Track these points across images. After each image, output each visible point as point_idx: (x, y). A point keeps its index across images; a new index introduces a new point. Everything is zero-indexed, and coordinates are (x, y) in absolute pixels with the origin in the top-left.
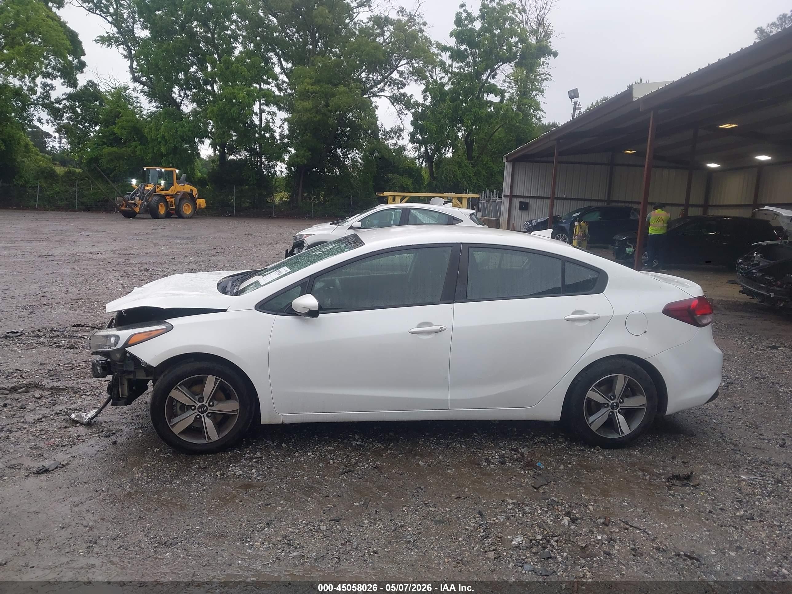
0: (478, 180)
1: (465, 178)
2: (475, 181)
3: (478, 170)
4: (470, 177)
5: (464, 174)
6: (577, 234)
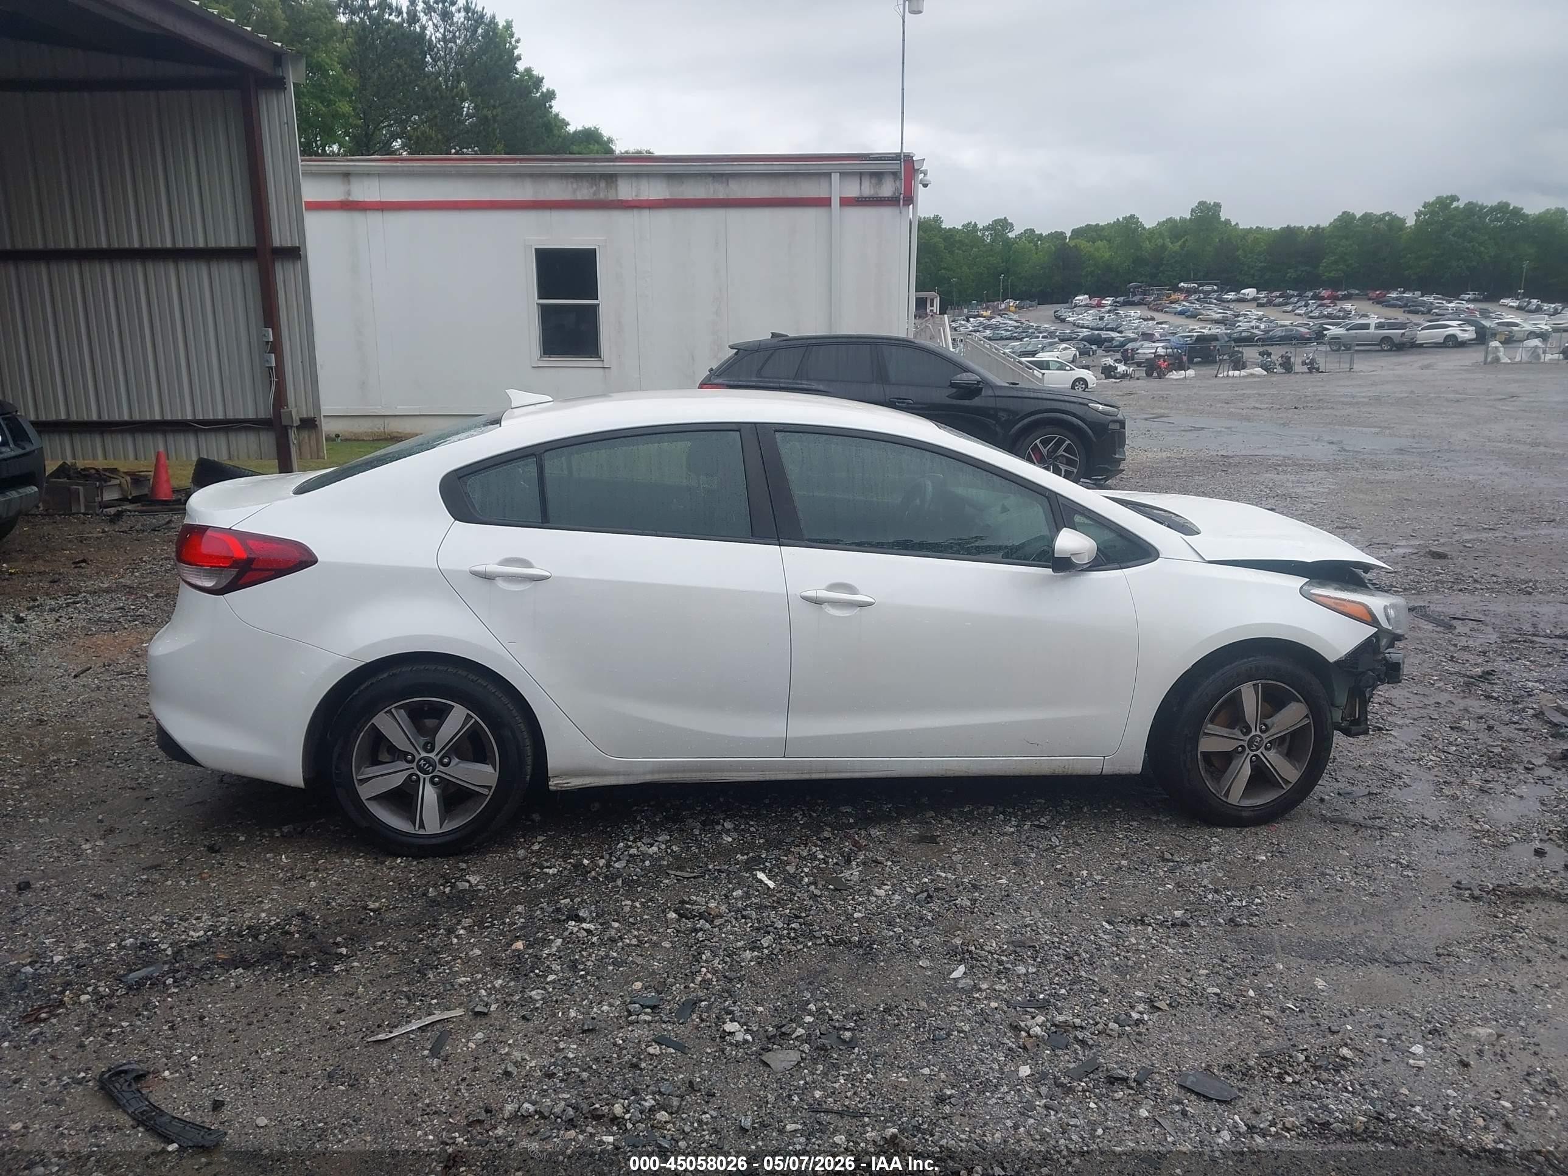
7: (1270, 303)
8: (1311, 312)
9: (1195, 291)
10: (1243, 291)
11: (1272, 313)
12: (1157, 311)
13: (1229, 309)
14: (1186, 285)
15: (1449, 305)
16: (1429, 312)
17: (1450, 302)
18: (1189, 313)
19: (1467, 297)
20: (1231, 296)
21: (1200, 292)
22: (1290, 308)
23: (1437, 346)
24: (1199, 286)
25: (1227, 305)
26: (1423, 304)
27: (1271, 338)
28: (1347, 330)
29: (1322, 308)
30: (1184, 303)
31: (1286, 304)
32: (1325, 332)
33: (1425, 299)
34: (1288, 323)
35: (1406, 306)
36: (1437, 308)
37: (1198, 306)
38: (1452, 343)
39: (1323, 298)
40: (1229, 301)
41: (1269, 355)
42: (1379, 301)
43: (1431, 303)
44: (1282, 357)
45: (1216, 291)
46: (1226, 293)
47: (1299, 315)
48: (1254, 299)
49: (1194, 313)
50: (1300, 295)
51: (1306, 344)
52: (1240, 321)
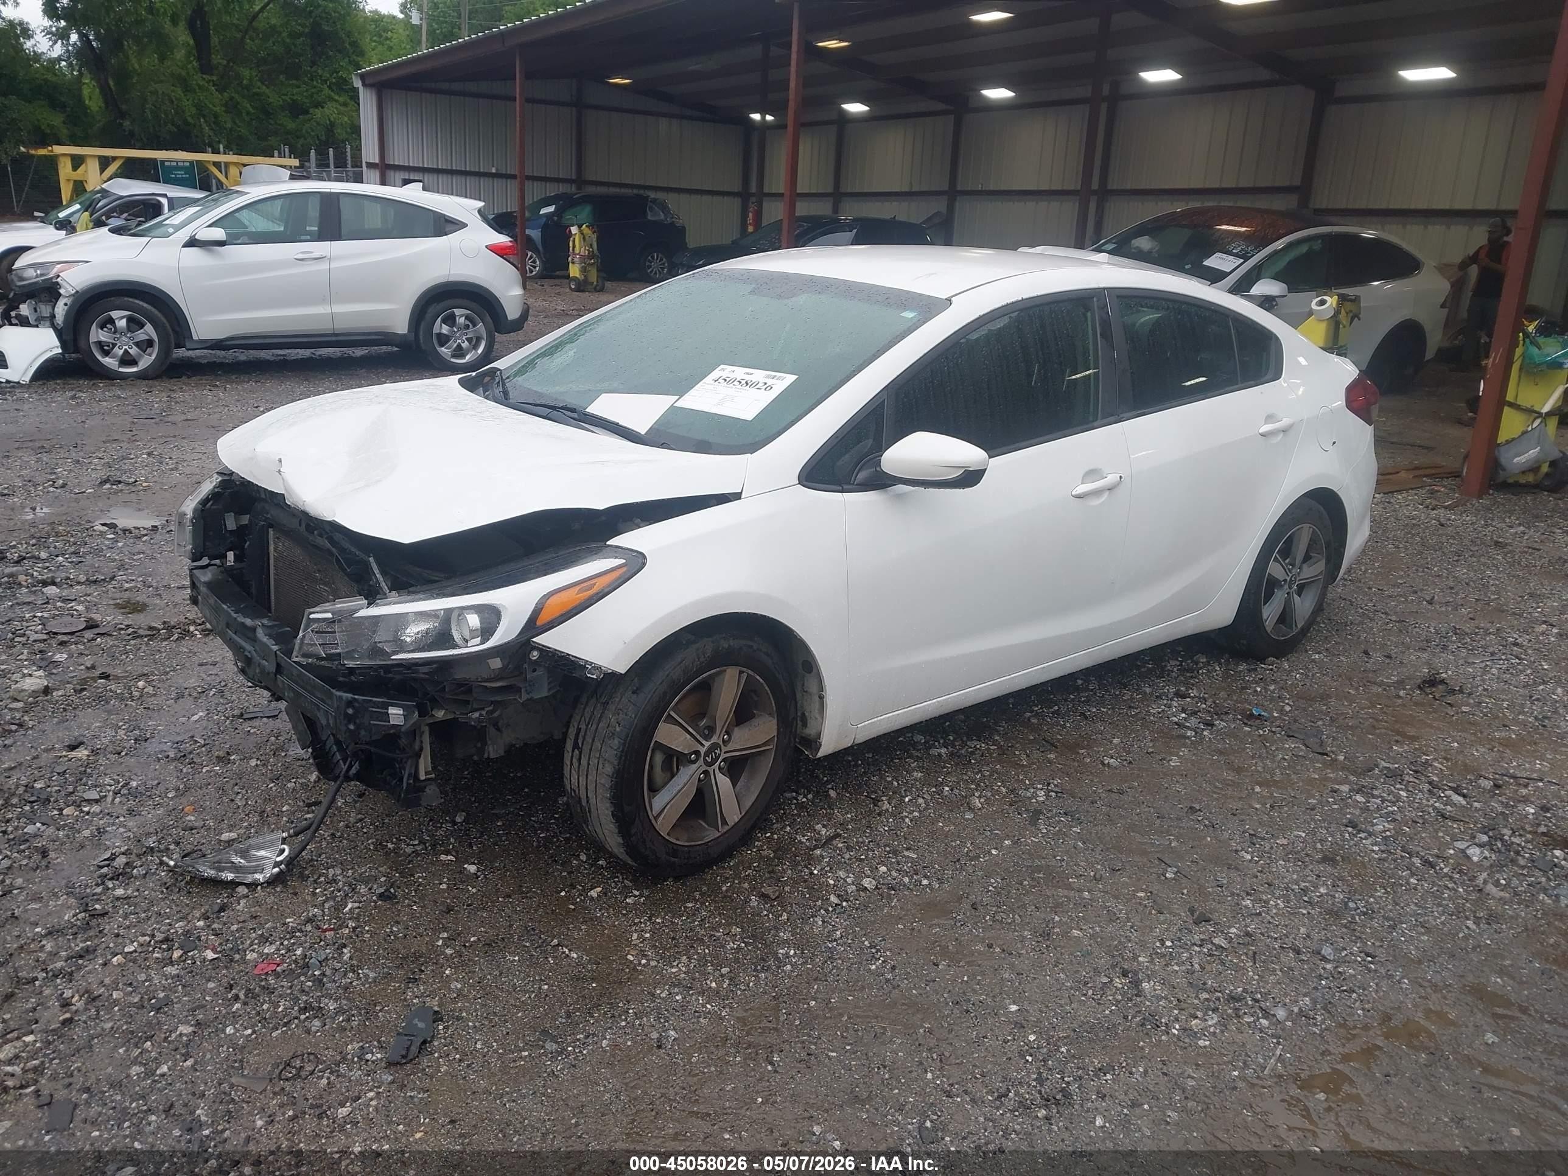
0: (235, 123)
1: (204, 116)
2: (229, 125)
3: (232, 99)
4: (216, 116)
5: (200, 108)
6: (577, 250)
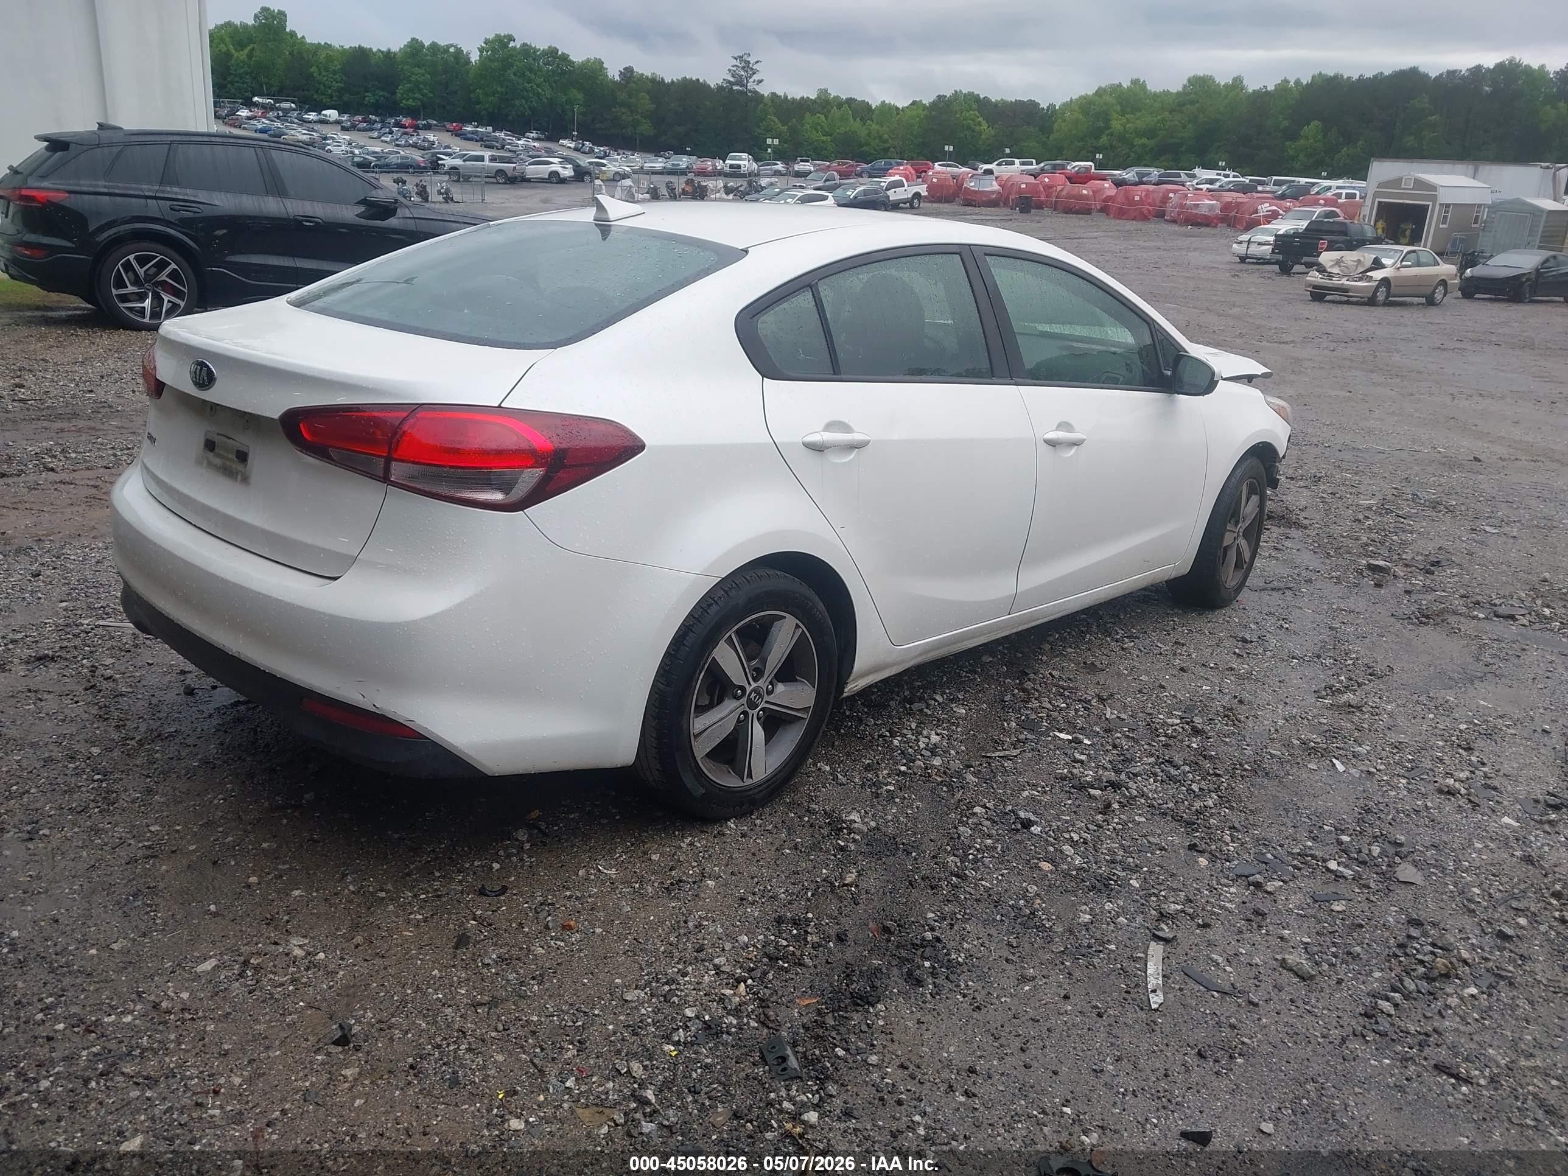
7: (353, 127)
8: (397, 140)
9: (272, 108)
10: (324, 112)
11: (359, 138)
12: (235, 127)
13: (313, 130)
14: (260, 100)
15: (519, 142)
16: (503, 147)
17: (519, 140)
18: (272, 132)
19: (532, 135)
20: (312, 116)
21: (278, 109)
22: (376, 134)
23: (542, 181)
24: (276, 102)
25: (308, 125)
26: (496, 139)
27: (388, 165)
28: (464, 161)
29: (406, 137)
30: (264, 120)
31: (372, 130)
32: (440, 162)
33: (497, 134)
34: (378, 149)
35: (481, 140)
36: (509, 144)
37: (279, 125)
38: (555, 179)
39: (404, 127)
40: (310, 122)
41: (404, 182)
42: (458, 134)
43: (503, 139)
44: (417, 185)
45: (294, 110)
46: (306, 113)
47: (386, 142)
48: (337, 122)
49: (277, 133)
50: (382, 121)
51: (422, 172)
52: (329, 145)
